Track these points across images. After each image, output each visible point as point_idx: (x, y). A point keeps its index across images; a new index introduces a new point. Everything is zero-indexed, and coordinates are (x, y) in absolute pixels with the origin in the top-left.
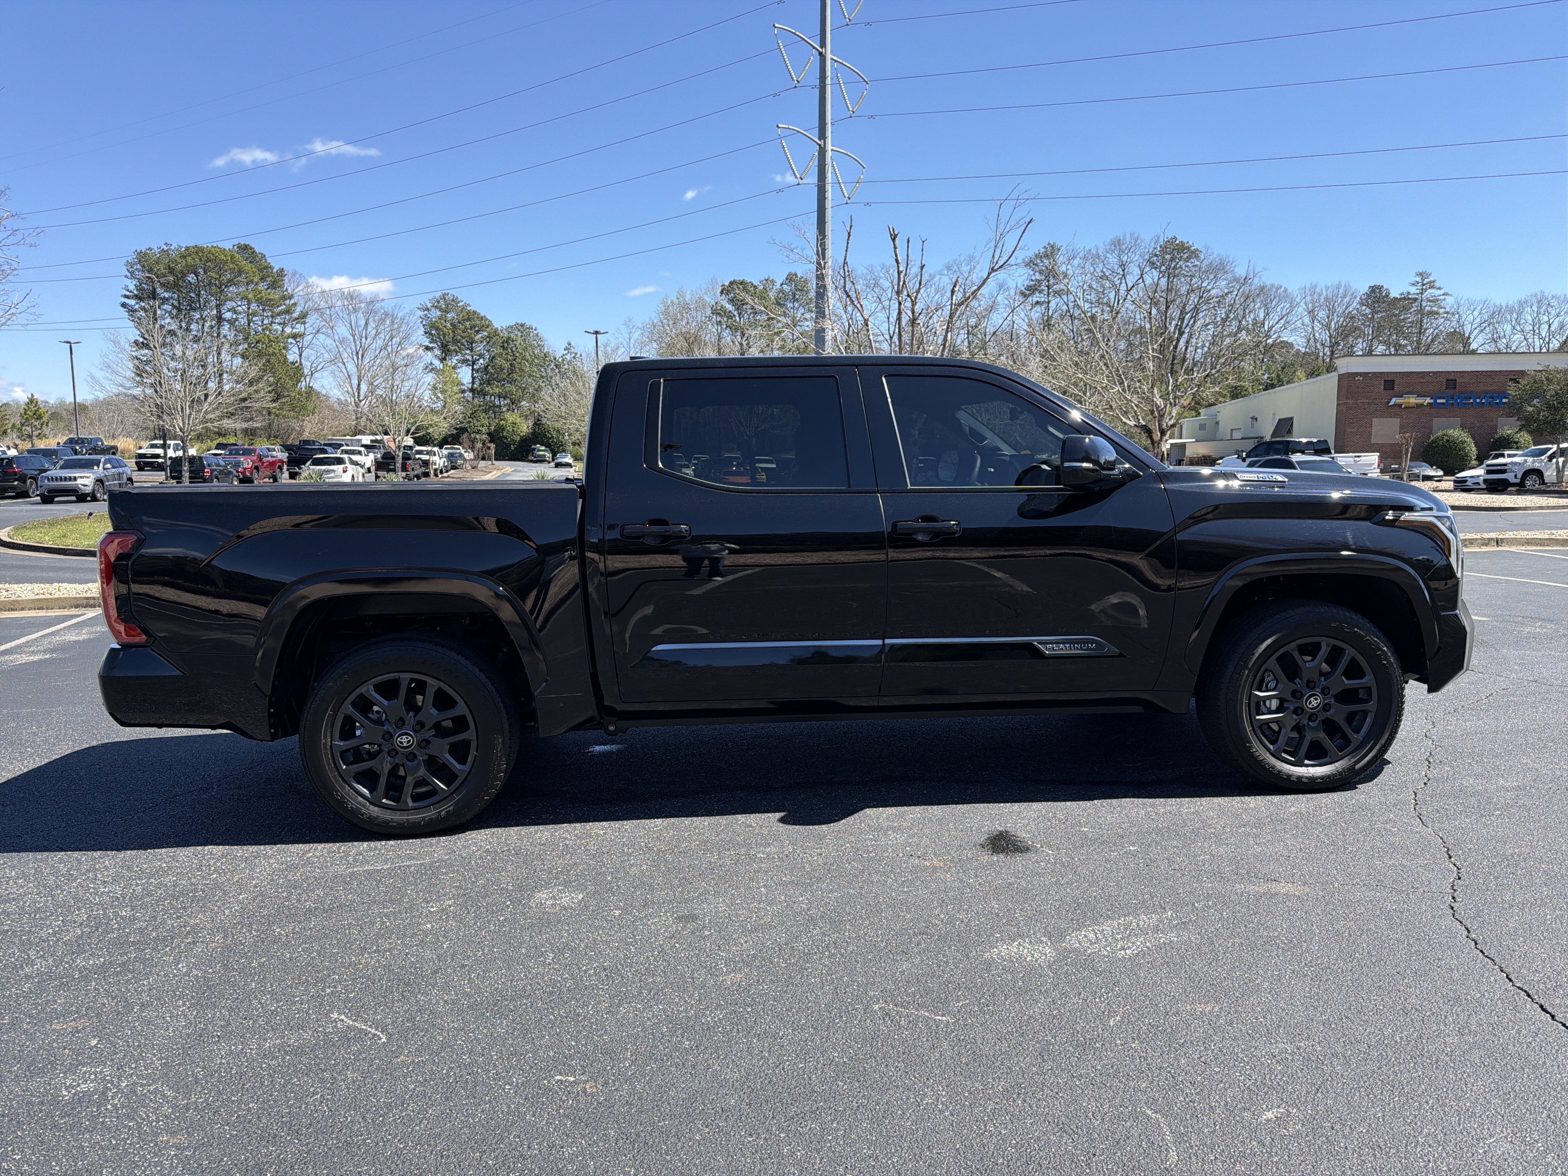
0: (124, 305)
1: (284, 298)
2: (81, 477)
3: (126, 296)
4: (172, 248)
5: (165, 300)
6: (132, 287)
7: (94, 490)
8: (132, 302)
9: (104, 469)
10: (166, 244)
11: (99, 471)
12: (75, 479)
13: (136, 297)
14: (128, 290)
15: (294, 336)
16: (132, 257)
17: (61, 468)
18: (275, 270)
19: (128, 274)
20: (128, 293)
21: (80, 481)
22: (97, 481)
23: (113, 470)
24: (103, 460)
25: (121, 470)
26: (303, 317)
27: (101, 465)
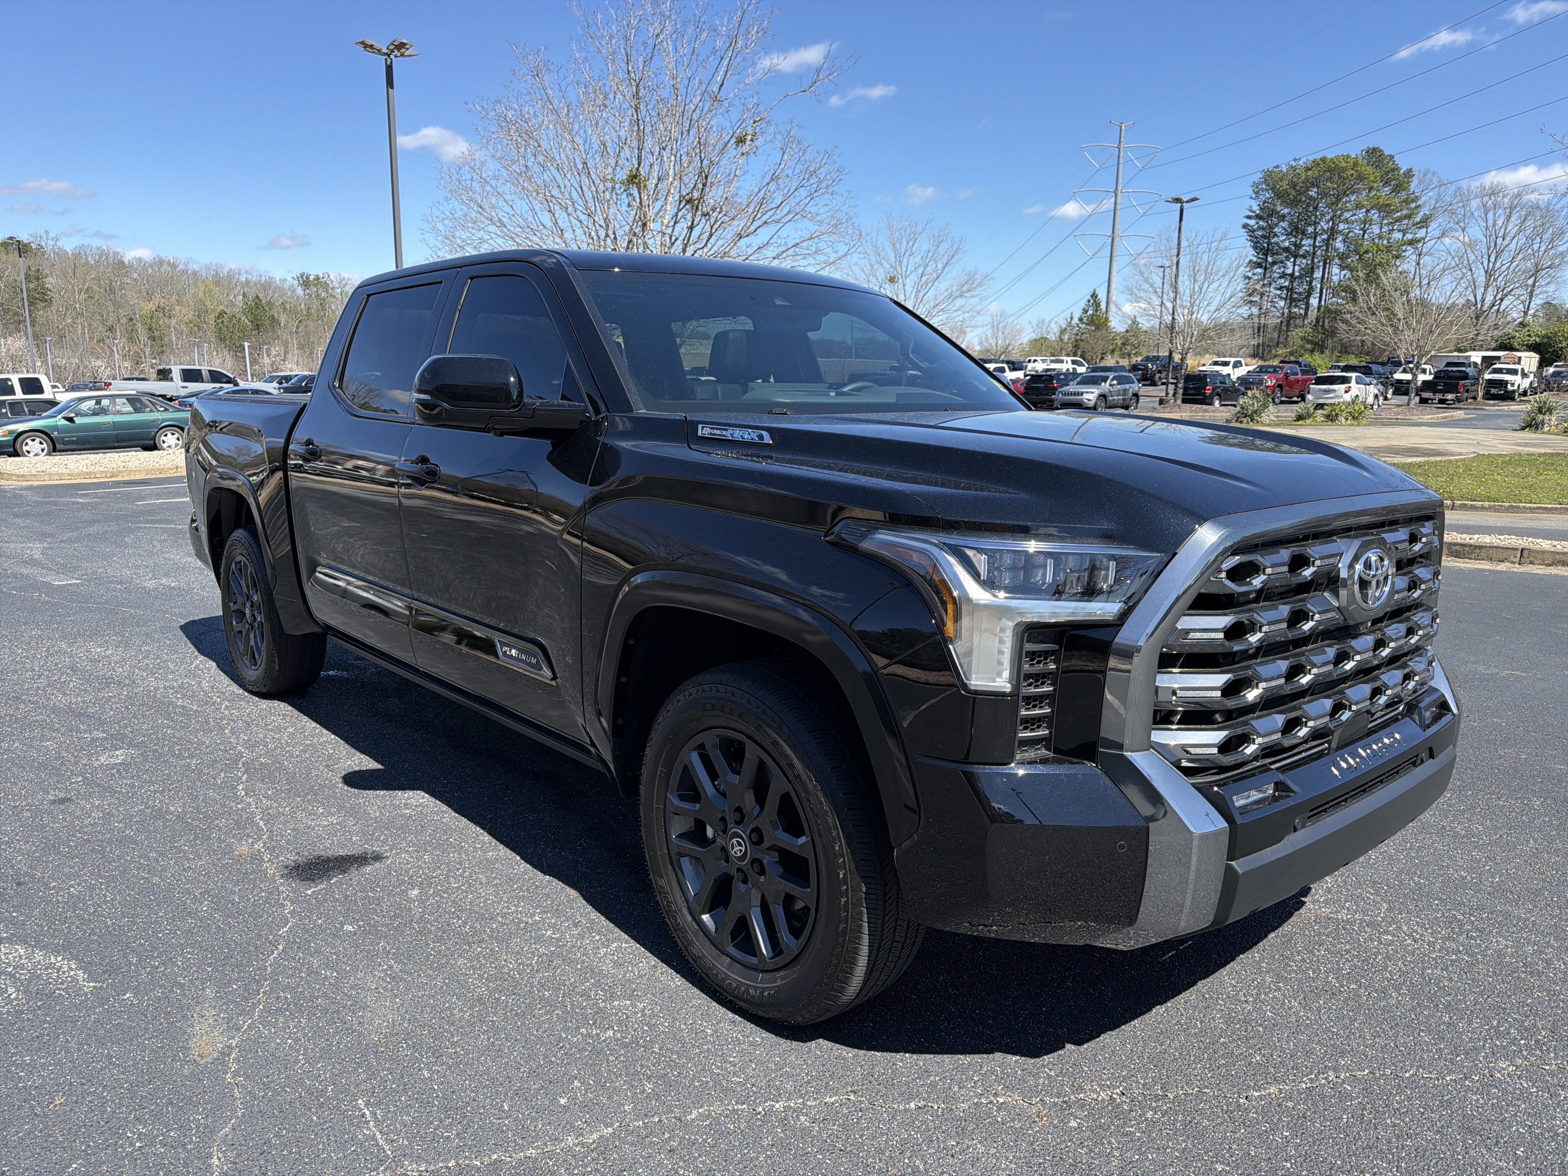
0: (1245, 226)
1: (1407, 202)
2: (1087, 392)
3: (1249, 217)
4: (1301, 163)
5: (1283, 218)
6: (1256, 208)
7: (1096, 404)
8: (1252, 222)
9: (1111, 385)
10: (1295, 160)
11: (1105, 386)
12: (1082, 394)
13: (1259, 217)
14: (1251, 211)
15: (1411, 243)
16: (1258, 177)
17: (1078, 384)
18: (1402, 172)
19: (1254, 196)
20: (1251, 214)
21: (1085, 396)
22: (1100, 396)
23: (1119, 387)
24: (1111, 377)
25: (1127, 386)
26: (1425, 222)
27: (1109, 381)
